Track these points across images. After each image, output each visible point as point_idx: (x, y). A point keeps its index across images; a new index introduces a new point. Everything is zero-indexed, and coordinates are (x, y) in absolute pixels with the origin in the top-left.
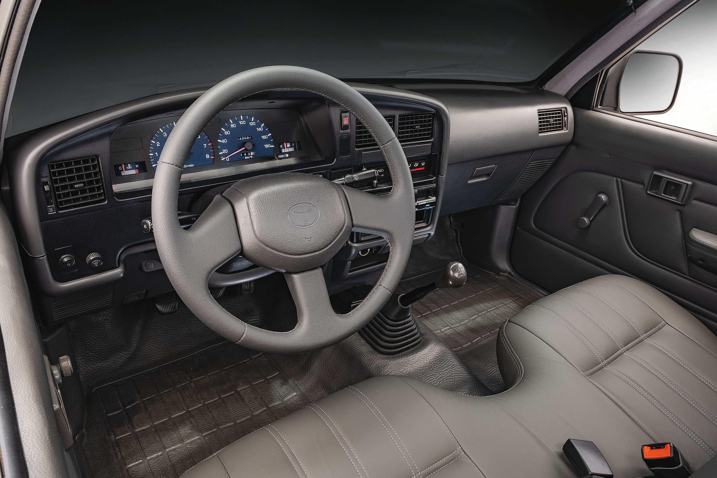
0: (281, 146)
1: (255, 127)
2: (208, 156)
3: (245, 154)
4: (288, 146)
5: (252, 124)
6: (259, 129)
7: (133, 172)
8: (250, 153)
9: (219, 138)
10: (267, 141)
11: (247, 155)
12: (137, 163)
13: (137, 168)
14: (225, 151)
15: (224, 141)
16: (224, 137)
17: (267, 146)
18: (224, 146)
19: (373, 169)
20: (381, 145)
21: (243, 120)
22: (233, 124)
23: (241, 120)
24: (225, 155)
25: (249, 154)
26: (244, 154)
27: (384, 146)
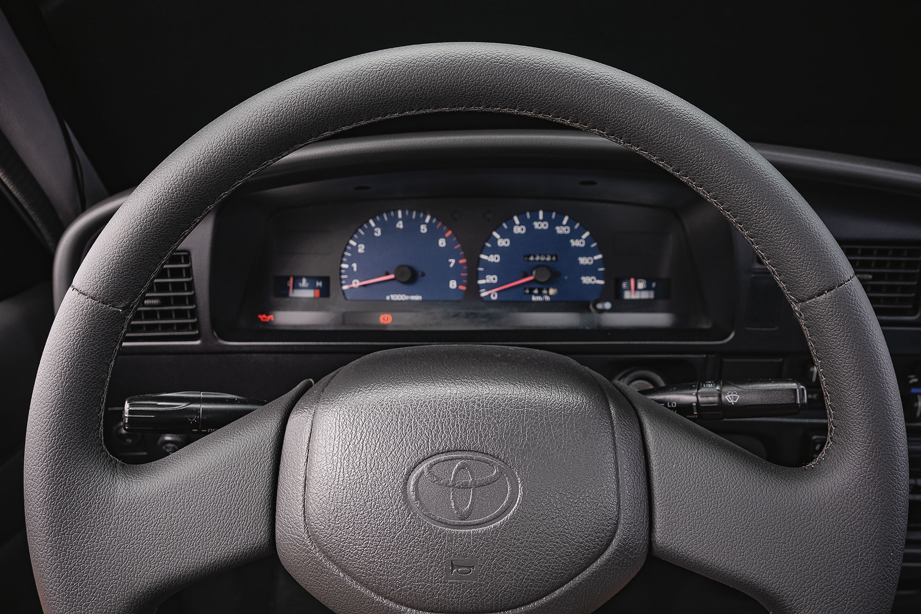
0: (624, 285)
1: (566, 238)
2: (453, 284)
3: (536, 291)
4: (641, 285)
5: (561, 230)
6: (576, 243)
7: (310, 294)
8: (548, 290)
9: (483, 250)
10: (589, 270)
11: (540, 294)
12: (319, 279)
13: (319, 288)
14: (491, 279)
15: (494, 258)
16: (495, 250)
17: (587, 280)
18: (491, 268)
19: (793, 382)
20: (796, 302)
21: (542, 221)
22: (520, 225)
23: (538, 220)
24: (489, 287)
25: (545, 292)
26: (534, 289)
27: (804, 304)
